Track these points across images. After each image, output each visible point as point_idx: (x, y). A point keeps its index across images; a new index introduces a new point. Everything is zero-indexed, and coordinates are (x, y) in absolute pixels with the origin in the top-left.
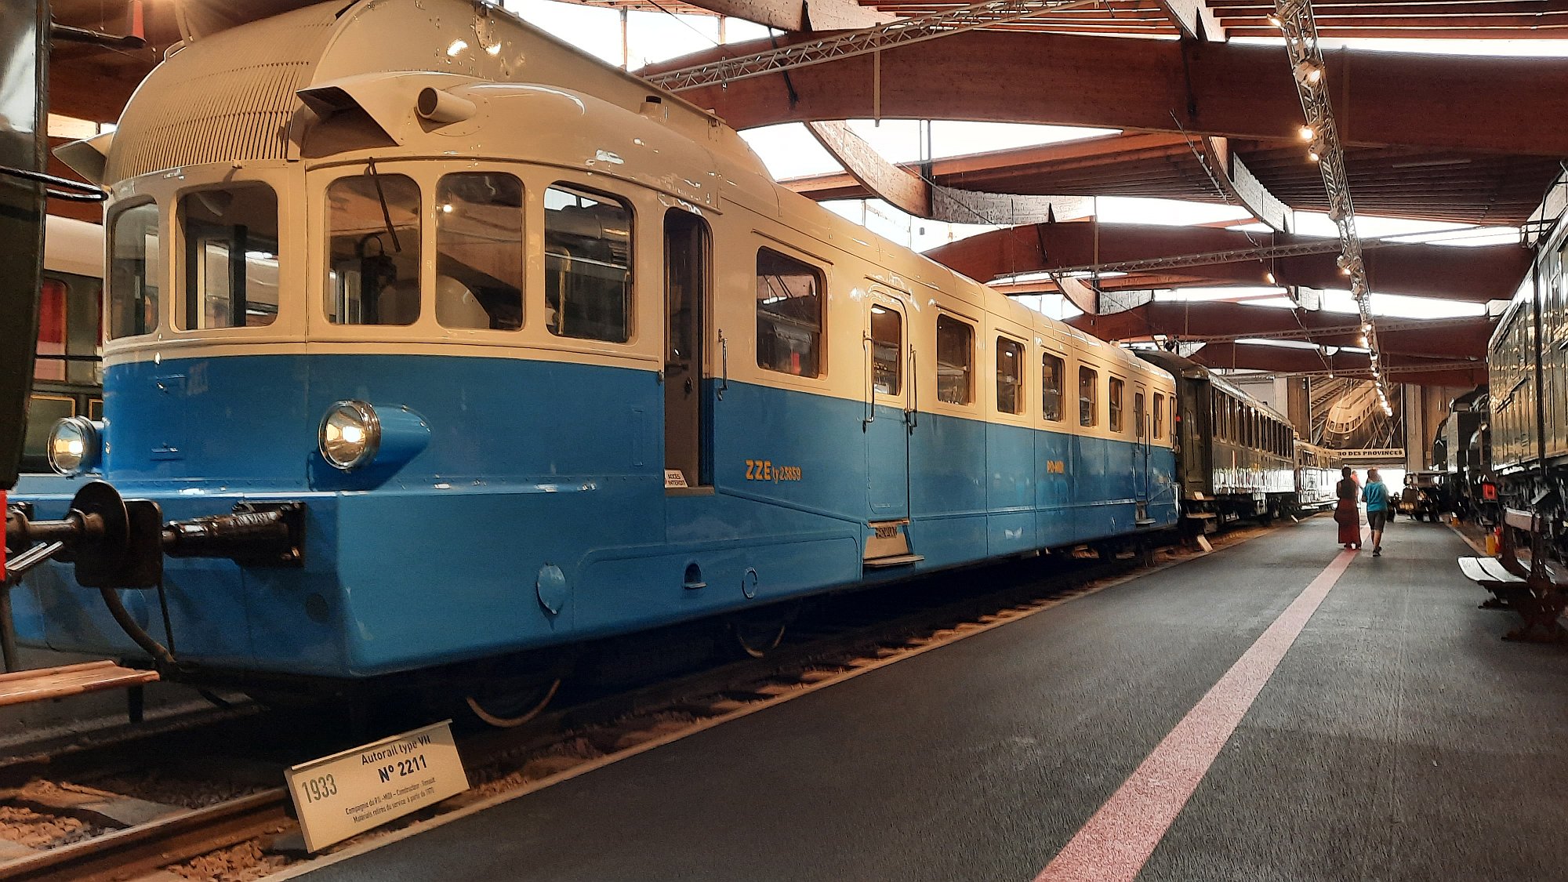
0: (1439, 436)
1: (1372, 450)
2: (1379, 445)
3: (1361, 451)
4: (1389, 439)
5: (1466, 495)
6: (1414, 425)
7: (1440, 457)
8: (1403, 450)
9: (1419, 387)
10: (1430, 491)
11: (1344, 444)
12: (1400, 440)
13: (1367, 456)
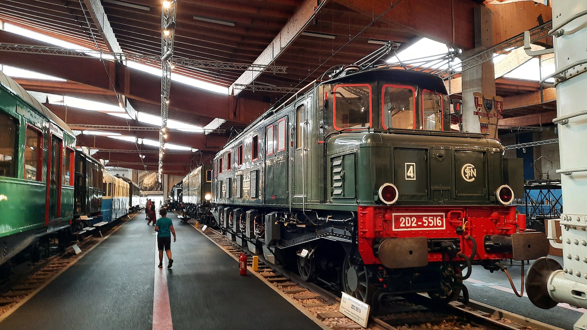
0: (172, 190)
1: (155, 191)
2: (157, 190)
3: (152, 191)
4: (159, 189)
5: (178, 205)
6: (166, 185)
7: (173, 195)
8: (162, 192)
9: (167, 175)
10: (170, 204)
11: (147, 190)
12: (162, 189)
13: (153, 193)
